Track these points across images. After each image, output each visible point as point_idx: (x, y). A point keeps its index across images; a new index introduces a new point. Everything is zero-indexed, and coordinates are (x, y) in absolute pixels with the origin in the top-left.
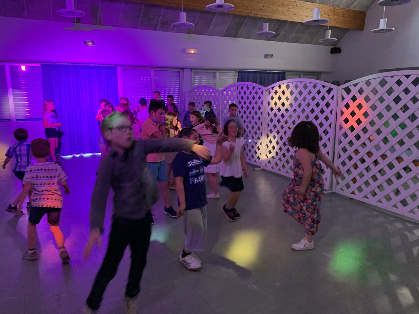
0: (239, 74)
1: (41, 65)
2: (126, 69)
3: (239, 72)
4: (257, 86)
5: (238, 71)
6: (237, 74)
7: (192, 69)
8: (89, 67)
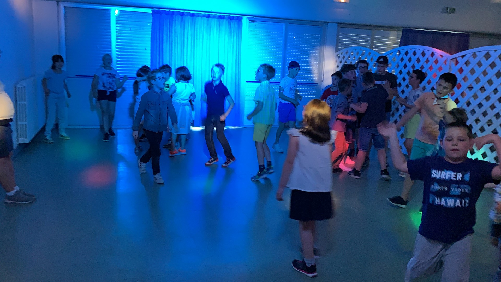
0: (403, 34)
1: (152, 10)
2: (253, 21)
3: (403, 32)
4: (438, 52)
5: (403, 29)
6: (401, 33)
7: (339, 24)
8: (209, 16)
